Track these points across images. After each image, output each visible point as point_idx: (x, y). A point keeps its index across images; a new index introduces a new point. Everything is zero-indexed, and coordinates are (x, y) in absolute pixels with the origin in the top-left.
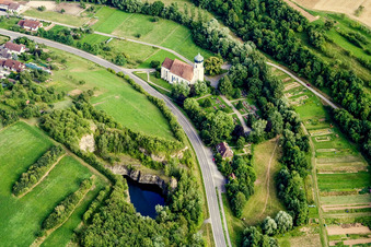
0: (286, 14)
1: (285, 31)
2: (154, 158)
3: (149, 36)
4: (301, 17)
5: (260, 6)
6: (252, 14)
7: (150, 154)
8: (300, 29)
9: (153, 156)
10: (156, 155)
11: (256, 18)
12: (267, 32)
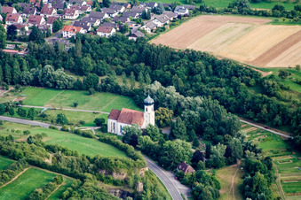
0: (236, 72)
1: (236, 86)
2: (115, 176)
3: (86, 105)
4: (252, 72)
5: (207, 68)
6: (198, 77)
7: (111, 173)
8: (252, 82)
9: (114, 174)
10: (118, 172)
11: (203, 81)
12: (216, 89)
